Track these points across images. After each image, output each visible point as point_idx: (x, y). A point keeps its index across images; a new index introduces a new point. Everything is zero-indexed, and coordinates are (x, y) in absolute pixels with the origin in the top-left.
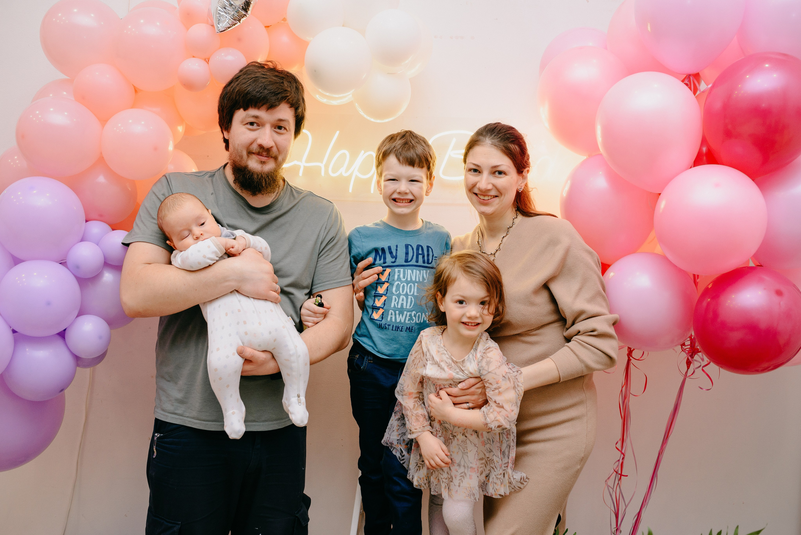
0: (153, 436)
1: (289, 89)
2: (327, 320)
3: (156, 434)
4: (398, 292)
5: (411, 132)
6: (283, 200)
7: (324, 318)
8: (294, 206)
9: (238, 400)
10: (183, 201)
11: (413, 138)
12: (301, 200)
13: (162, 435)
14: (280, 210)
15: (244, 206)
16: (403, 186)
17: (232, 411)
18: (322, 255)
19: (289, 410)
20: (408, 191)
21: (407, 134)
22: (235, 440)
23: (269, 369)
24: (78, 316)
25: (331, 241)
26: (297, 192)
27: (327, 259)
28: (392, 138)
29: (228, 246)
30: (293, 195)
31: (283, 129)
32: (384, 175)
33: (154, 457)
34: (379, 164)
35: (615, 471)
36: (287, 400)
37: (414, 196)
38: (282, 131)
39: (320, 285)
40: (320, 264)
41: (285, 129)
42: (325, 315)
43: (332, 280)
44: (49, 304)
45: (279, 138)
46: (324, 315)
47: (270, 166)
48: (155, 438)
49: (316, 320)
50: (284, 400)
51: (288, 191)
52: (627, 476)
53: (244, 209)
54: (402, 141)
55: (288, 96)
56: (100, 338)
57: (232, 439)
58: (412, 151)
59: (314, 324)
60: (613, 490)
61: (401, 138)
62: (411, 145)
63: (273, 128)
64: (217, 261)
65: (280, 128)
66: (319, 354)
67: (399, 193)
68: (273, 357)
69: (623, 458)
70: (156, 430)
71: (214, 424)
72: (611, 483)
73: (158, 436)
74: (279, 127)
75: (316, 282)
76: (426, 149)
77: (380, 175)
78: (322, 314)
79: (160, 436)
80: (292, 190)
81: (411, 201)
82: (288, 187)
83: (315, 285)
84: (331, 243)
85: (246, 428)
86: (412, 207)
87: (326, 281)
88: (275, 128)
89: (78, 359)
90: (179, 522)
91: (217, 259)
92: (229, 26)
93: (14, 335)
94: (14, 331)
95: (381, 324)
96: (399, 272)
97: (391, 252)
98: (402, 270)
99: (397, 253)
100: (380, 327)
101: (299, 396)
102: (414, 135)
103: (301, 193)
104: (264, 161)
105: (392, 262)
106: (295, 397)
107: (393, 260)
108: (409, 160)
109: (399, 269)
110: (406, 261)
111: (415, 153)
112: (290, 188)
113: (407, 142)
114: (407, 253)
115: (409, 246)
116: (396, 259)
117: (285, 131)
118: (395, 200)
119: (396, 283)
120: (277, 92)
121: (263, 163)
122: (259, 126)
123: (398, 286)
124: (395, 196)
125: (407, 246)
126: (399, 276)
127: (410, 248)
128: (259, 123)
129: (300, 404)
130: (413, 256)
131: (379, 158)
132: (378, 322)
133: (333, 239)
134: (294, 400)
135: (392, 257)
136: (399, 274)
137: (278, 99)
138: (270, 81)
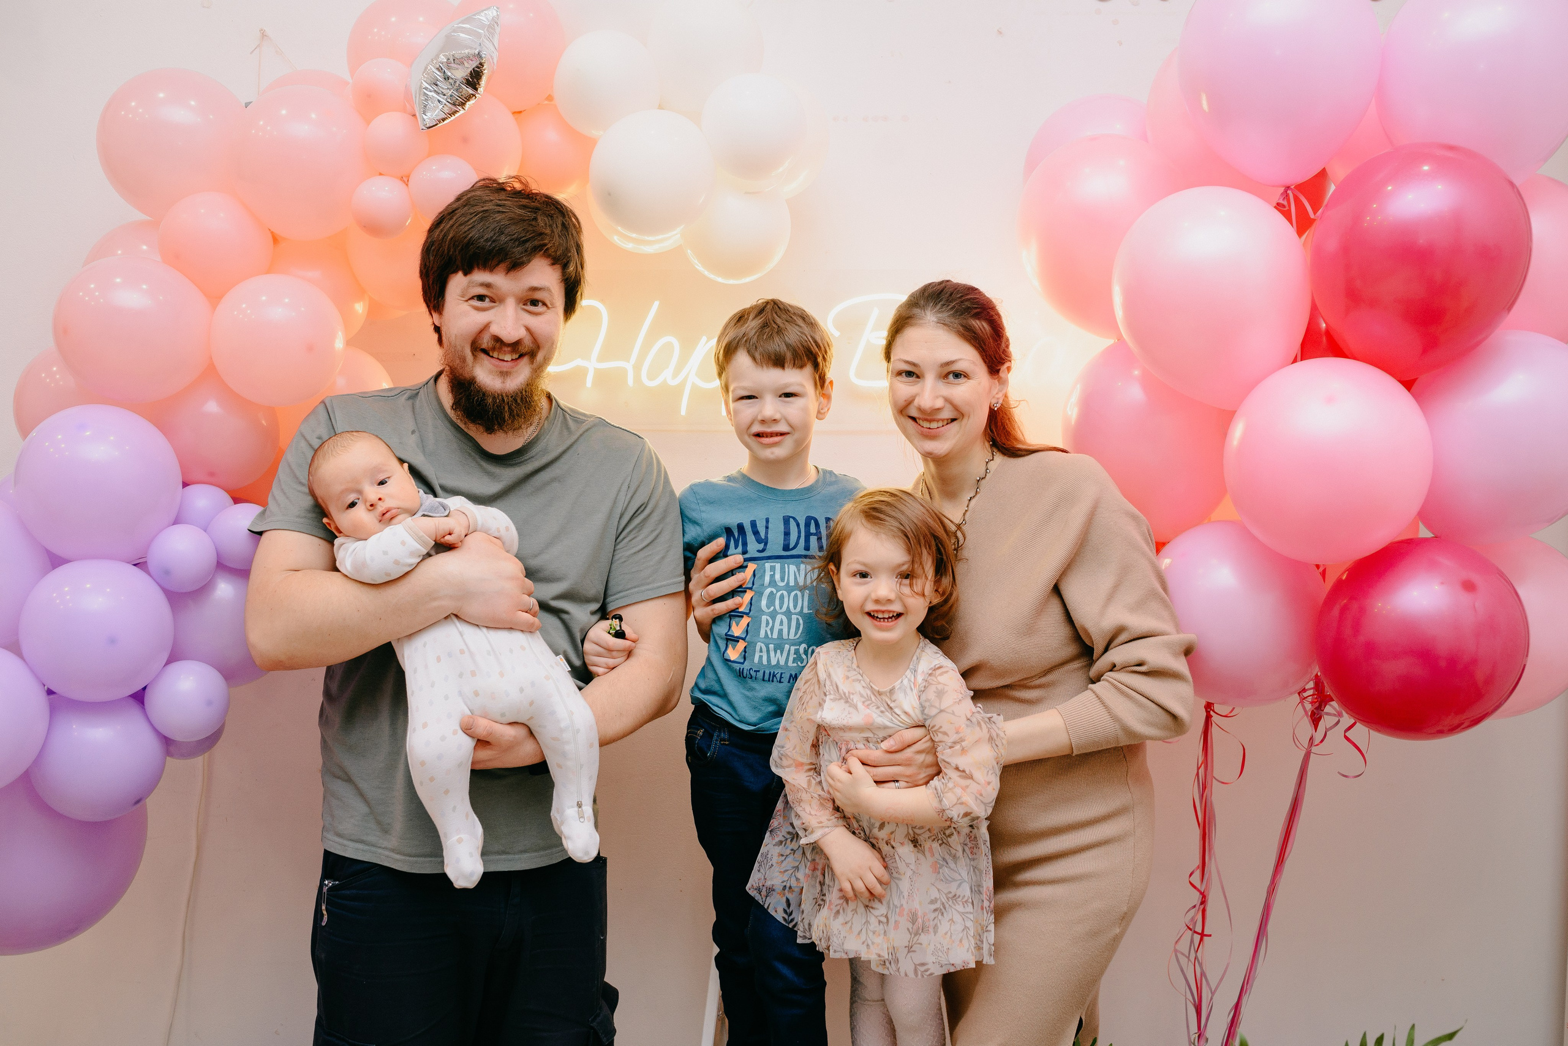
0: (321, 886)
1: (548, 231)
2: (632, 661)
3: (327, 883)
4: (772, 608)
5: (775, 302)
6: (548, 437)
7: (626, 660)
8: (568, 449)
9: (467, 816)
11: (779, 312)
12: (581, 435)
13: (337, 882)
14: (542, 458)
15: (471, 453)
16: (769, 407)
17: (456, 838)
18: (624, 539)
19: (562, 832)
20: (777, 416)
21: (770, 306)
22: (465, 890)
23: (524, 756)
24: (168, 663)
25: (639, 512)
26: (575, 420)
27: (632, 546)
28: (740, 318)
29: (443, 530)
30: (568, 428)
31: (541, 304)
32: (731, 388)
33: (324, 925)
34: (721, 366)
35: (1189, 927)
36: (558, 812)
37: (790, 426)
38: (540, 308)
39: (621, 595)
40: (620, 555)
41: (544, 304)
42: (629, 654)
43: (642, 585)
44: (112, 641)
45: (533, 322)
46: (628, 652)
47: (521, 375)
48: (326, 890)
49: (611, 662)
50: (554, 813)
51: (558, 419)
52: (1212, 935)
53: (473, 459)
54: (758, 322)
55: (546, 244)
56: (209, 703)
57: (460, 889)
58: (777, 339)
59: (606, 670)
61: (757, 316)
62: (776, 326)
63: (521, 305)
64: (418, 564)
65: (535, 303)
66: (617, 726)
67: (763, 422)
68: (531, 733)
69: (1204, 903)
70: (326, 874)
73: (331, 884)
74: (533, 300)
75: (612, 589)
76: (813, 333)
77: (726, 388)
78: (624, 651)
79: (333, 884)
80: (565, 417)
82: (558, 411)
83: (611, 595)
84: (637, 515)
85: (484, 867)
87: (630, 586)
88: (524, 305)
89: (168, 744)
92: (444, 116)
93: (49, 699)
94: (50, 692)
95: (743, 669)
96: (773, 569)
97: (756, 533)
98: (778, 566)
99: (767, 533)
100: (740, 676)
101: (579, 805)
102: (782, 307)
103: (583, 422)
104: (505, 370)
105: (759, 551)
106: (572, 807)
107: (761, 546)
108: (773, 357)
109: (772, 564)
110: (786, 548)
111: (783, 343)
112: (561, 413)
113: (767, 323)
114: (787, 534)
115: (791, 520)
116: (766, 544)
117: (545, 308)
118: (758, 435)
119: (768, 590)
120: (523, 239)
121: (504, 374)
122: (495, 302)
123: (772, 596)
124: (757, 428)
125: (786, 520)
126: (772, 576)
127: (792, 523)
128: (494, 297)
129: (582, 820)
130: (799, 537)
131: (718, 358)
132: (737, 666)
133: (643, 507)
134: (571, 812)
135: (759, 541)
136: (772, 573)
137: (526, 251)
138: (511, 219)
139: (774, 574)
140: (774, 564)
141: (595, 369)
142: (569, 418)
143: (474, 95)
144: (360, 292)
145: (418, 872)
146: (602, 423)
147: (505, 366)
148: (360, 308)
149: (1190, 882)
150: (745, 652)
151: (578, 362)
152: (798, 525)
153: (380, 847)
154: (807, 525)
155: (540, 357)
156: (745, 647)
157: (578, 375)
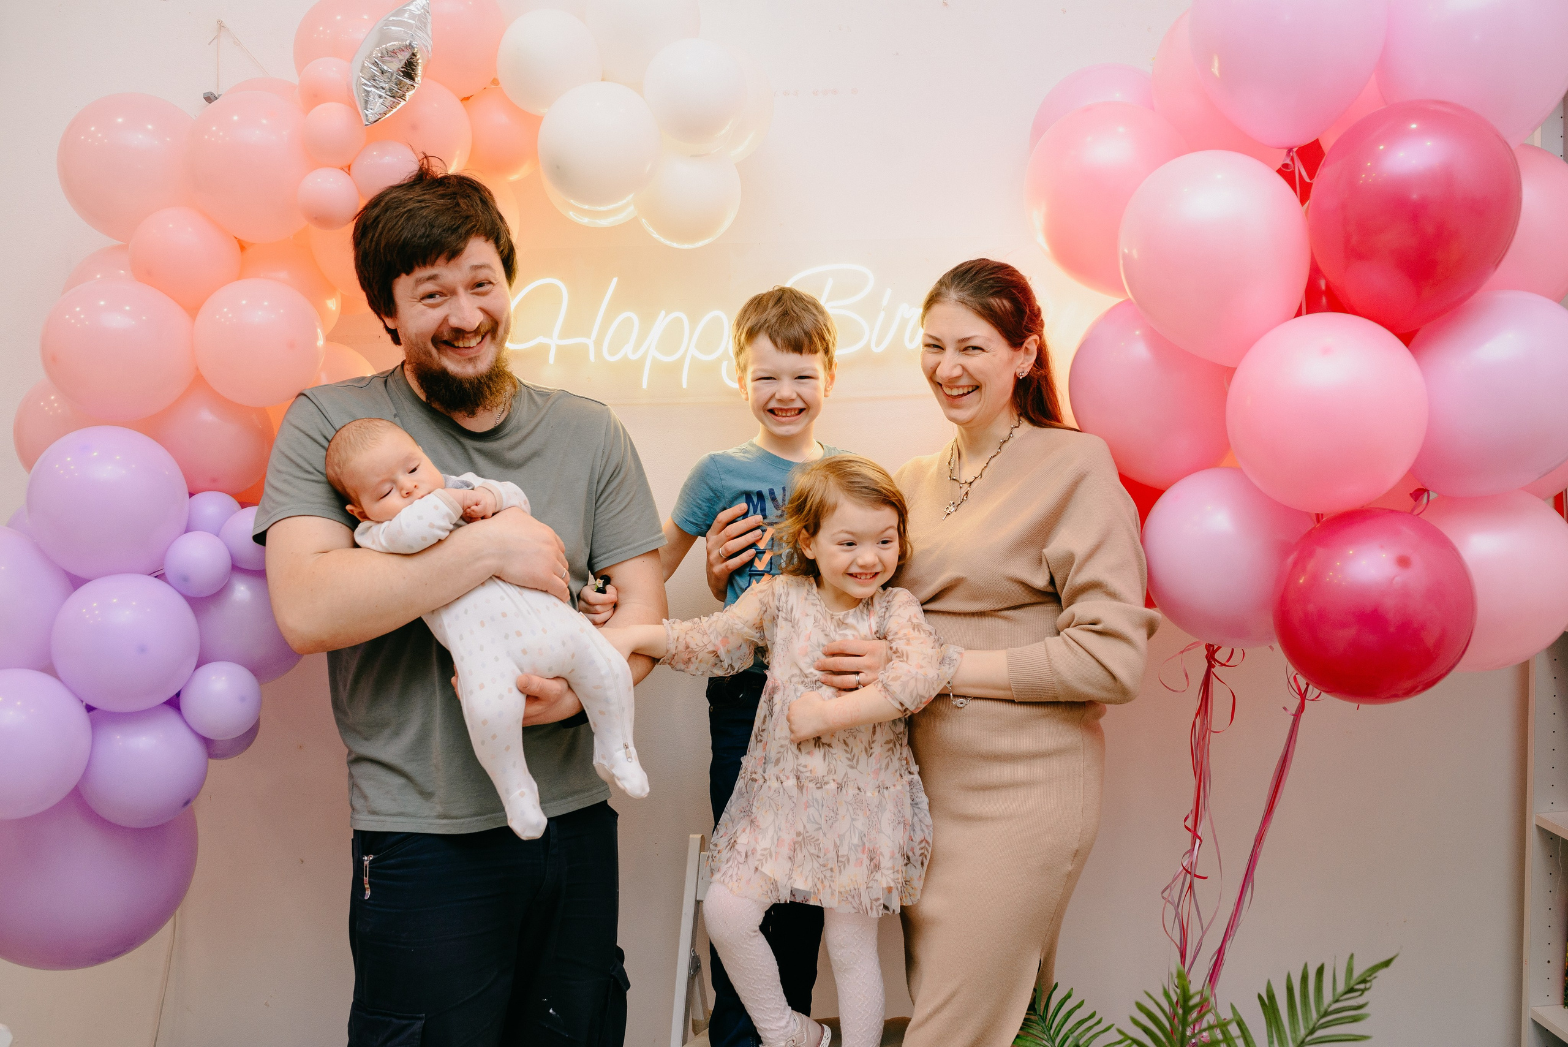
3: (363, 859)
5: (791, 291)
6: (518, 414)
7: (614, 612)
8: (539, 423)
9: (525, 771)
10: (379, 431)
12: (549, 408)
13: (376, 856)
14: (517, 431)
15: (451, 432)
16: (786, 388)
17: (518, 792)
18: (603, 503)
19: (613, 775)
20: (794, 396)
21: (786, 295)
23: (566, 708)
24: (198, 667)
25: (614, 476)
26: (539, 395)
27: (612, 509)
28: (759, 303)
29: (468, 502)
30: (535, 401)
31: (486, 283)
32: (750, 369)
33: (366, 898)
34: (741, 351)
36: (604, 757)
37: (805, 403)
38: (487, 288)
39: (605, 556)
40: (600, 519)
41: (489, 281)
43: (624, 545)
44: (142, 649)
45: (486, 302)
46: (611, 606)
48: (365, 865)
50: (597, 760)
51: (524, 397)
53: (453, 437)
54: (778, 308)
56: (243, 699)
58: (796, 326)
61: (774, 303)
62: (795, 315)
63: (470, 290)
64: (451, 531)
65: (480, 284)
67: (780, 399)
68: (569, 687)
71: (477, 820)
73: (370, 859)
74: (476, 283)
75: (597, 552)
76: (820, 318)
77: (744, 369)
79: (373, 858)
80: (530, 394)
81: (801, 411)
82: (522, 389)
83: (596, 557)
84: (614, 478)
86: (802, 421)
87: (613, 547)
88: (473, 289)
89: (209, 745)
90: (421, 1015)
91: (451, 527)
92: (386, 109)
93: (90, 716)
94: (90, 709)
97: (774, 499)
101: (626, 747)
102: (797, 295)
103: (547, 395)
104: (472, 355)
105: (778, 516)
106: (620, 749)
108: (792, 343)
111: (801, 330)
112: (526, 390)
113: (787, 311)
117: (490, 285)
118: (773, 412)
122: (446, 296)
124: (773, 405)
128: (444, 290)
129: (630, 760)
133: (618, 469)
134: (620, 754)
135: (777, 507)
138: (437, 211)
141: (557, 345)
142: (533, 393)
143: (410, 87)
145: (466, 833)
146: (570, 395)
147: (471, 352)
148: (333, 304)
151: (540, 340)
153: (420, 817)
157: (541, 352)
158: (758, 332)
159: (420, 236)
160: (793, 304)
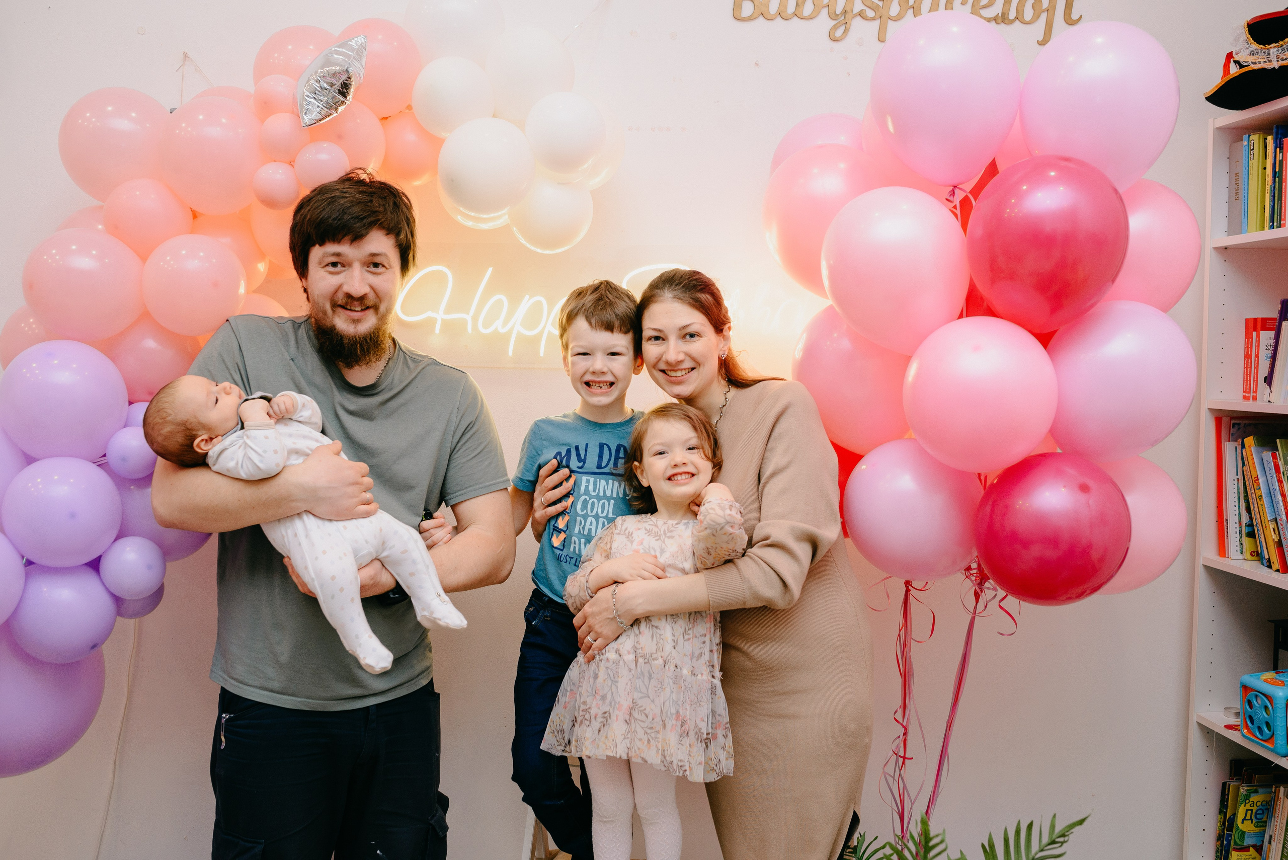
0: (219, 718)
1: (381, 209)
3: (224, 715)
4: (585, 511)
5: (608, 283)
6: (393, 373)
8: (410, 383)
11: (611, 290)
12: (419, 373)
13: (232, 715)
14: (391, 389)
16: (599, 362)
20: (605, 370)
21: (603, 285)
24: (116, 539)
25: (468, 429)
26: (414, 361)
28: (580, 294)
30: (408, 367)
31: (380, 266)
32: (570, 346)
33: (222, 748)
34: (564, 330)
35: (894, 752)
36: (423, 610)
37: (615, 376)
38: (380, 269)
40: (453, 465)
41: (383, 266)
44: (73, 516)
45: (376, 281)
47: (368, 323)
48: (223, 721)
51: (401, 358)
52: (912, 758)
54: (595, 296)
55: (379, 220)
58: (609, 310)
60: (894, 779)
61: (593, 292)
63: (365, 268)
65: (376, 265)
67: (594, 373)
69: (905, 734)
70: (223, 708)
72: (890, 769)
73: (227, 717)
74: (374, 263)
77: (566, 347)
79: (229, 717)
80: (405, 358)
81: (612, 384)
84: (468, 431)
86: (615, 393)
87: (466, 486)
88: (368, 267)
90: (261, 841)
92: (321, 117)
94: (28, 563)
95: (562, 554)
96: (588, 481)
97: (578, 455)
98: (592, 480)
99: (586, 455)
100: (558, 559)
101: (439, 595)
102: (613, 286)
103: (420, 361)
104: (356, 318)
105: (578, 467)
106: (434, 598)
107: (580, 465)
108: (605, 323)
109: (588, 478)
110: (599, 467)
111: (613, 313)
112: (403, 355)
113: (601, 298)
114: (601, 456)
115: (605, 446)
116: (584, 463)
117: (384, 269)
118: (588, 384)
119: (583, 498)
120: (361, 216)
121: (356, 321)
122: (345, 267)
123: (585, 503)
124: (588, 377)
125: (601, 446)
126: (587, 487)
127: (606, 449)
128: (344, 263)
130: (610, 460)
131: (562, 322)
132: (558, 552)
133: (472, 425)
135: (580, 460)
136: (587, 484)
137: (364, 226)
138: (352, 202)
139: (589, 485)
140: (589, 478)
142: (408, 359)
143: (343, 102)
144: (262, 256)
146: (437, 363)
147: (356, 315)
148: (262, 267)
149: (894, 718)
150: (565, 542)
152: (610, 450)
154: (618, 450)
155: (382, 308)
156: (565, 538)
158: (576, 314)
159: (333, 219)
160: (608, 292)
